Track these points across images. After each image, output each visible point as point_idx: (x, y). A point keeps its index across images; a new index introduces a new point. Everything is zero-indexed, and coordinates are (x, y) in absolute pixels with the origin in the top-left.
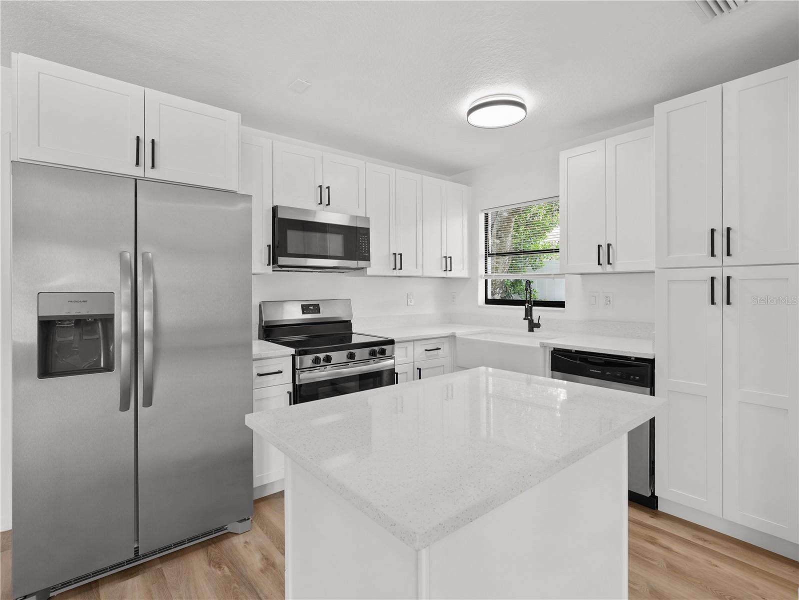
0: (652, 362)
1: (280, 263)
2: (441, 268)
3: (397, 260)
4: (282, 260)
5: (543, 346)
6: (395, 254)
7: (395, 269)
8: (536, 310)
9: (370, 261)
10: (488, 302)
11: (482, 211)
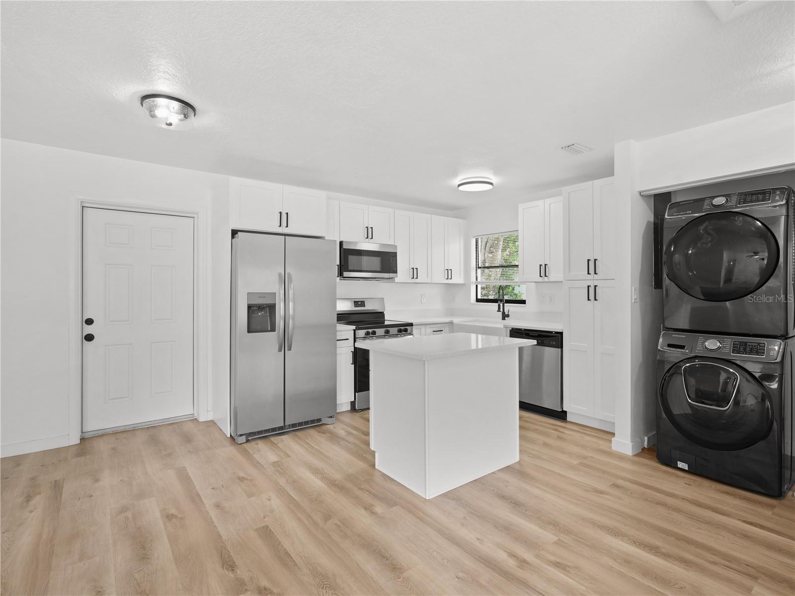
0: (561, 333)
1: (344, 276)
2: (445, 277)
3: (415, 272)
4: (346, 274)
5: (506, 327)
6: (413, 268)
7: (413, 278)
8: (506, 306)
9: (397, 273)
10: (478, 300)
11: (474, 237)
